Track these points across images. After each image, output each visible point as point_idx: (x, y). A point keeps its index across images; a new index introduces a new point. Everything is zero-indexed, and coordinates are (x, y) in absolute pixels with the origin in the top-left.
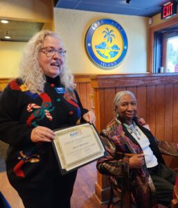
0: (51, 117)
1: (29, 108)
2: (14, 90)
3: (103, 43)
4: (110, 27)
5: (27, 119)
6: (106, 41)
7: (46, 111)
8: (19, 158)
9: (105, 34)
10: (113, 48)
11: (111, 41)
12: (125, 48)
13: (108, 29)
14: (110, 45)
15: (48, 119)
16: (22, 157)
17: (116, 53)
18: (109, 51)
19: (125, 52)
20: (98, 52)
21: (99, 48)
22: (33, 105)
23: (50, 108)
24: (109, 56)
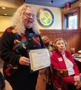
0: (25, 48)
1: (15, 42)
2: (9, 33)
3: (44, 18)
4: (47, 12)
5: (13, 47)
6: (45, 17)
7: (23, 44)
8: (8, 66)
9: (45, 14)
10: (48, 20)
11: (47, 17)
12: (53, 20)
13: (46, 12)
14: (47, 19)
15: (24, 49)
16: (9, 66)
17: (49, 22)
18: (46, 21)
19: (53, 22)
20: (42, 21)
21: (43, 20)
22: (17, 40)
23: (25, 43)
24: (47, 23)
